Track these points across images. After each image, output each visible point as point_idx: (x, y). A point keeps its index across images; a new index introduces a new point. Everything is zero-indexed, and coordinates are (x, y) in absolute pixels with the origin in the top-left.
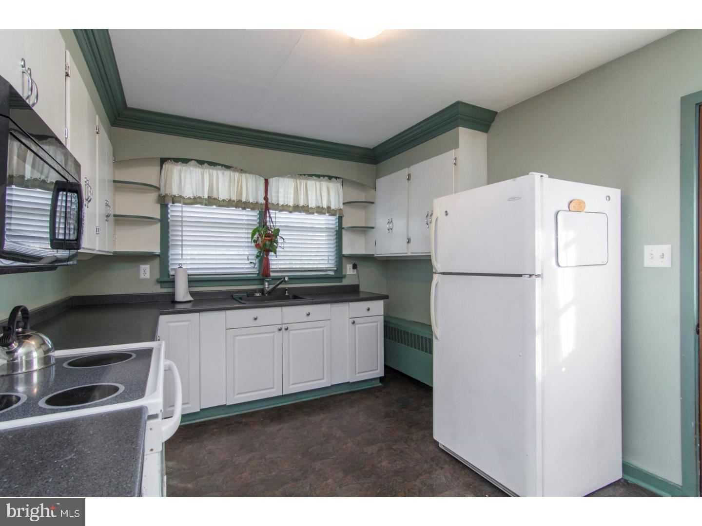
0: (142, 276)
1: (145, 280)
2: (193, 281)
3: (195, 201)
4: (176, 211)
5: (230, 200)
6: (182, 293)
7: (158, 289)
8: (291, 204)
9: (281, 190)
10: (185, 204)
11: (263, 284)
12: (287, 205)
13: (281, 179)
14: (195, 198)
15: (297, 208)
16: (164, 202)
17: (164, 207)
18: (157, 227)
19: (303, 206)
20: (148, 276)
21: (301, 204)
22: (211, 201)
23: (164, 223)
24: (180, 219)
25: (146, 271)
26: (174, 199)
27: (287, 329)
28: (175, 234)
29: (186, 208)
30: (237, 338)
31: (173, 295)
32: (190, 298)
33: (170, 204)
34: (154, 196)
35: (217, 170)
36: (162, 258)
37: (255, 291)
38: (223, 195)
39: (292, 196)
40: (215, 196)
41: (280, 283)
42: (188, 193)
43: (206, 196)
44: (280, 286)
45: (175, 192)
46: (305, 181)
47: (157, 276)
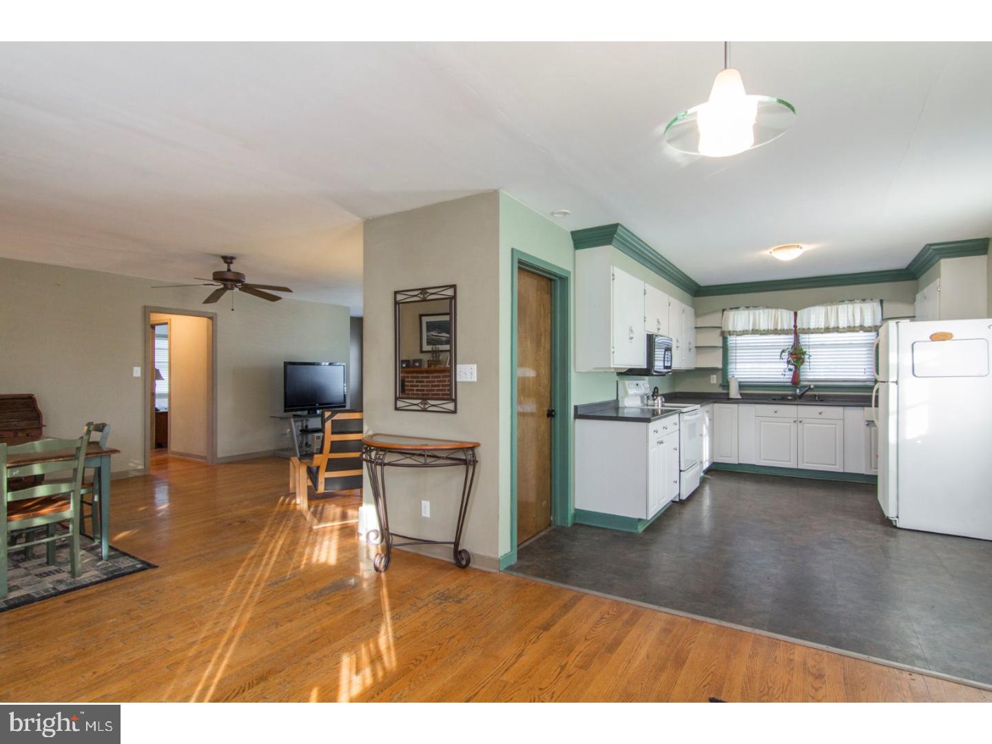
0: (712, 382)
1: (713, 384)
2: (742, 386)
3: (744, 333)
4: (732, 340)
5: (768, 330)
6: (734, 392)
7: (720, 390)
8: (823, 326)
9: (813, 316)
10: (738, 335)
11: (795, 390)
12: (818, 328)
13: (812, 308)
14: (743, 331)
15: (827, 330)
16: (724, 336)
17: (725, 340)
18: (720, 351)
19: (834, 328)
20: (715, 382)
21: (832, 325)
22: (755, 332)
23: (725, 349)
24: (734, 345)
25: (714, 379)
26: (730, 333)
27: (801, 422)
28: (732, 355)
29: (739, 338)
30: (763, 423)
31: (728, 394)
32: (739, 397)
33: (728, 337)
34: (719, 331)
35: (759, 309)
36: (724, 371)
37: (788, 395)
38: (763, 327)
39: (823, 320)
40: (757, 328)
41: (807, 391)
42: (739, 328)
43: (751, 328)
44: (807, 393)
45: (731, 329)
46: (836, 306)
47: (720, 382)
